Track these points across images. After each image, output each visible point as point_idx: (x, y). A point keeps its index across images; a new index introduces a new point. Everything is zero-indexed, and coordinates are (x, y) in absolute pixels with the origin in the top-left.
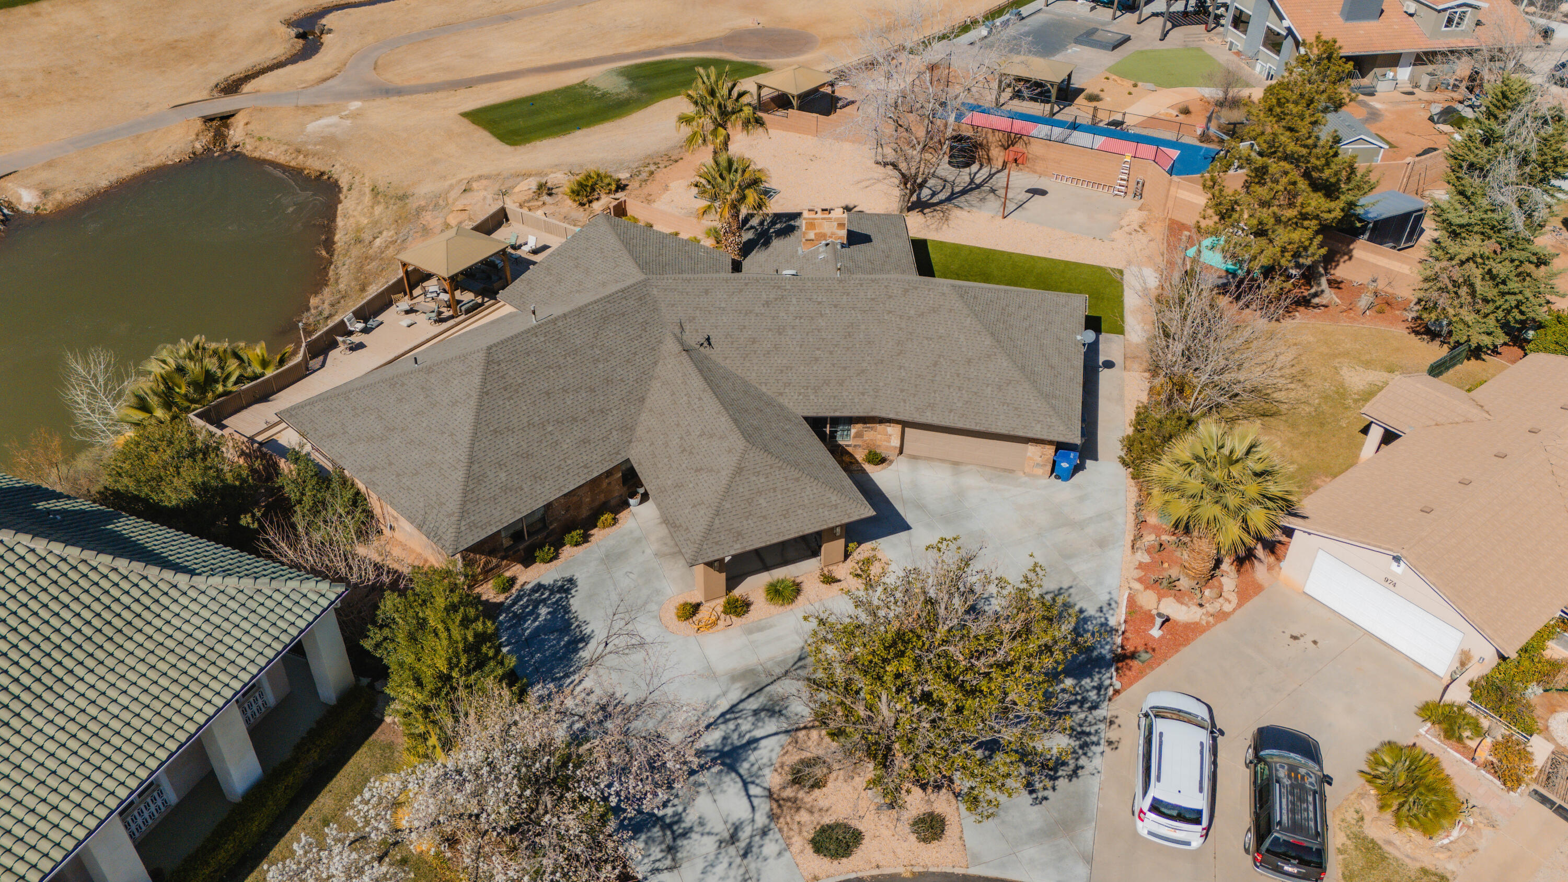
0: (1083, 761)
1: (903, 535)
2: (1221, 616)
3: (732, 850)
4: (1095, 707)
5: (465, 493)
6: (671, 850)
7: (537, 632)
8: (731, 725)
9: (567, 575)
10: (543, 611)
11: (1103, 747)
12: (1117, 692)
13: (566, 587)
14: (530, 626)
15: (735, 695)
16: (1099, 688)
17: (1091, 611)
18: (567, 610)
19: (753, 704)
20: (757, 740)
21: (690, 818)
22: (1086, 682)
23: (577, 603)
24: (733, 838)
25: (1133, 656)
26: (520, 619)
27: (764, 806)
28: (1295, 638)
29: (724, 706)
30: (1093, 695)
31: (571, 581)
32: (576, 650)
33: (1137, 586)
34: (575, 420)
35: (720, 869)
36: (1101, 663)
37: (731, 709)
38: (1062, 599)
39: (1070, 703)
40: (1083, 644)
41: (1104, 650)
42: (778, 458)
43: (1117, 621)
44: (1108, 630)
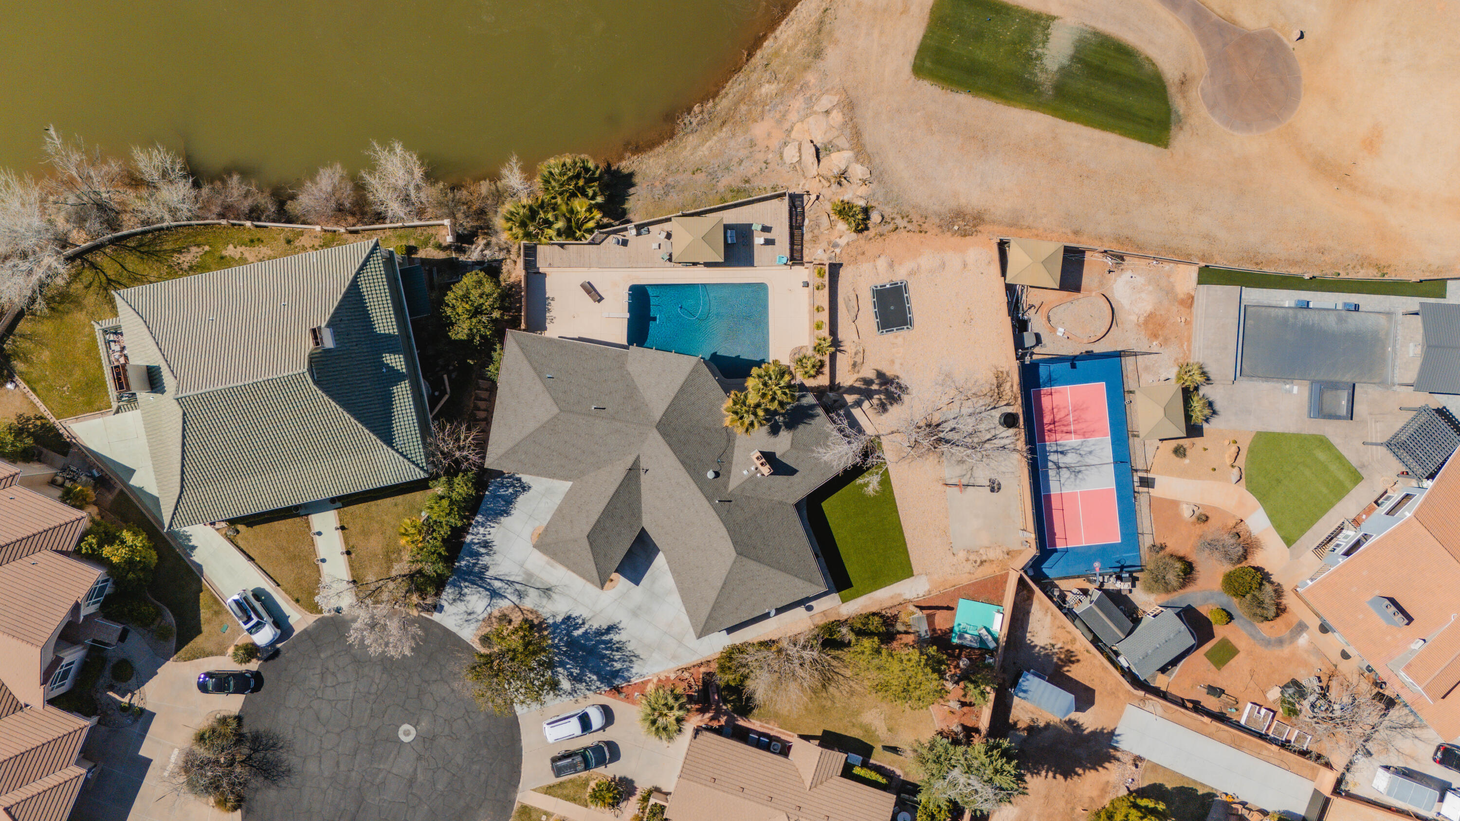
0: (564, 696)
1: (633, 585)
3: (466, 616)
4: (589, 690)
5: (506, 453)
6: (454, 600)
7: (500, 496)
8: (506, 586)
9: (531, 484)
10: (511, 490)
11: (574, 700)
12: (601, 694)
13: (525, 488)
14: (502, 492)
15: (518, 579)
16: (598, 688)
17: (634, 671)
18: (517, 496)
19: (518, 587)
20: (506, 597)
21: (467, 598)
22: (598, 683)
23: (521, 498)
24: (470, 614)
25: (619, 692)
26: (503, 486)
27: (485, 615)
29: (511, 579)
30: (593, 687)
31: (530, 487)
32: (502, 515)
33: (655, 680)
35: (458, 617)
36: (610, 684)
37: (512, 582)
38: (634, 659)
39: (585, 681)
40: (616, 674)
41: (616, 682)
42: (592, 548)
43: (634, 680)
44: (628, 680)
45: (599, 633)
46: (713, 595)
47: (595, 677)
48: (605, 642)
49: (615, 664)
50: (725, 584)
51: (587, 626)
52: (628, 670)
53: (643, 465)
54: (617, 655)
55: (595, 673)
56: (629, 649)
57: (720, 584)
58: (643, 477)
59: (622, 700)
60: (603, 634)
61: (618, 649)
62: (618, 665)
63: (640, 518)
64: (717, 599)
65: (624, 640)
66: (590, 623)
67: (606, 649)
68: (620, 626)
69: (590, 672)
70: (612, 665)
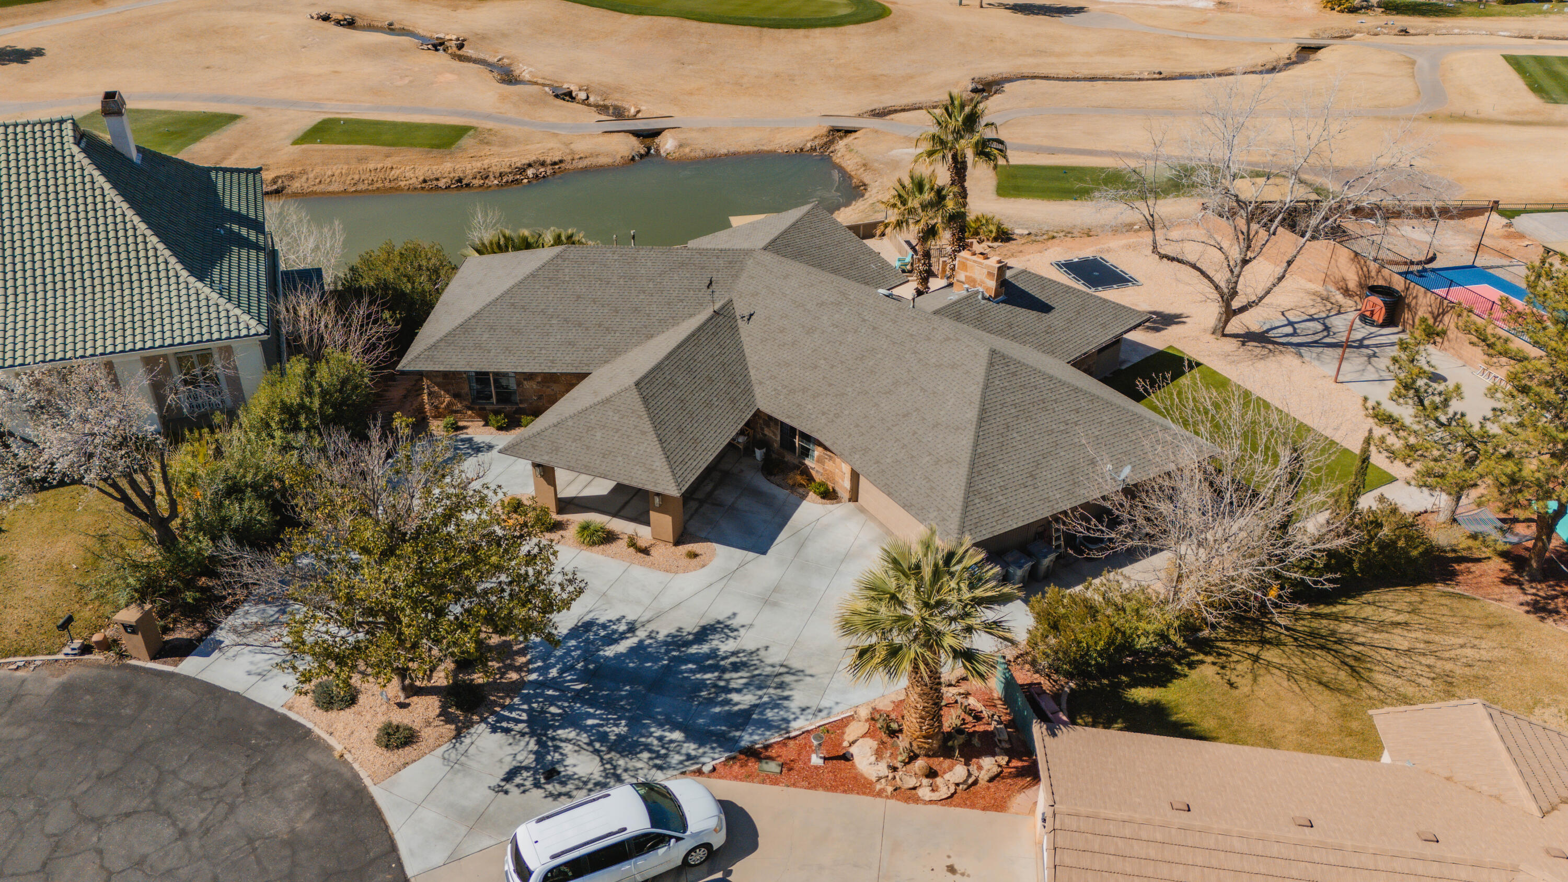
1: (750, 555)
2: (909, 795)
4: (662, 767)
9: (494, 443)
12: (698, 772)
16: (689, 757)
17: (794, 705)
22: (690, 747)
28: (951, 869)
30: (675, 759)
31: (486, 446)
33: (866, 717)
36: (724, 741)
38: (788, 679)
39: (648, 748)
40: (744, 718)
41: (747, 738)
42: (648, 408)
43: (799, 725)
44: (783, 726)
45: (677, 642)
46: (966, 440)
47: (677, 735)
48: (698, 660)
49: (735, 697)
50: (983, 411)
51: (641, 634)
52: (775, 705)
53: (741, 308)
54: (738, 679)
55: (675, 727)
56: (769, 661)
57: (972, 414)
59: (773, 780)
60: (688, 644)
61: (736, 667)
62: (744, 700)
63: (748, 390)
64: (976, 445)
65: (750, 646)
66: (650, 627)
67: (704, 669)
68: (735, 623)
69: (661, 725)
70: (728, 702)
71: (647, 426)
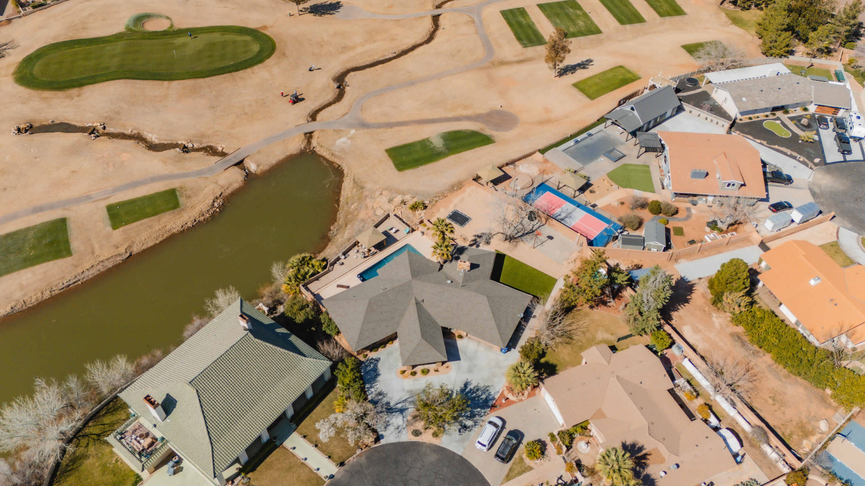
0: (473, 428)
1: (458, 362)
2: (521, 400)
3: (397, 431)
4: (482, 416)
5: (359, 337)
6: (385, 428)
7: (369, 371)
8: (404, 404)
9: (379, 357)
10: (372, 365)
11: (479, 426)
12: (488, 414)
13: (378, 360)
14: (369, 368)
15: (407, 397)
16: (485, 412)
17: (492, 393)
18: (377, 366)
19: (410, 400)
20: (408, 408)
21: (391, 422)
22: (483, 411)
23: (380, 365)
24: (398, 428)
25: (495, 407)
26: (367, 366)
27: (406, 423)
28: (535, 410)
29: (404, 399)
30: (482, 414)
31: (379, 359)
32: (377, 377)
33: (505, 388)
34: (386, 320)
35: (393, 434)
36: (488, 407)
37: (406, 400)
38: (488, 388)
39: (477, 414)
40: (486, 401)
41: (490, 404)
42: (427, 342)
43: (497, 397)
44: (494, 399)
45: (463, 391)
46: (493, 323)
47: (479, 409)
48: (469, 392)
49: (482, 397)
50: (493, 313)
51: (455, 392)
52: (490, 395)
54: (480, 393)
55: (477, 408)
56: (482, 386)
57: (491, 316)
58: (424, 305)
59: (499, 409)
60: (465, 390)
61: (478, 390)
62: (484, 397)
63: (437, 323)
64: (496, 323)
65: (476, 385)
66: (455, 389)
67: (472, 394)
68: (469, 380)
69: (475, 409)
70: (481, 398)
71: (431, 347)
